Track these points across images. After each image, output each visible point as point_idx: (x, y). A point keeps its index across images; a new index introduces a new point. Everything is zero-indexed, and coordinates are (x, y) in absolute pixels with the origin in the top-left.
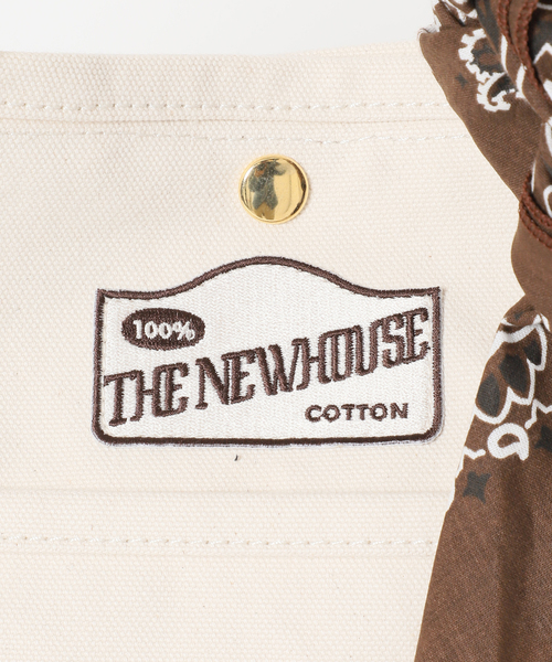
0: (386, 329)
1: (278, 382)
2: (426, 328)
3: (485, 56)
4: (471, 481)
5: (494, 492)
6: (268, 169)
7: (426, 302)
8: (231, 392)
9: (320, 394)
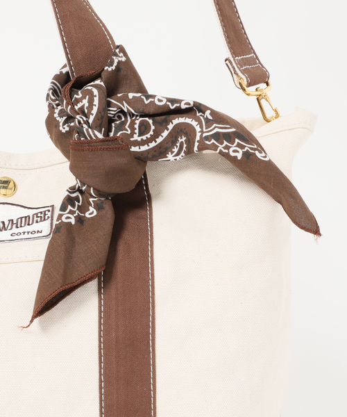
1: (3, 229)
4: (57, 229)
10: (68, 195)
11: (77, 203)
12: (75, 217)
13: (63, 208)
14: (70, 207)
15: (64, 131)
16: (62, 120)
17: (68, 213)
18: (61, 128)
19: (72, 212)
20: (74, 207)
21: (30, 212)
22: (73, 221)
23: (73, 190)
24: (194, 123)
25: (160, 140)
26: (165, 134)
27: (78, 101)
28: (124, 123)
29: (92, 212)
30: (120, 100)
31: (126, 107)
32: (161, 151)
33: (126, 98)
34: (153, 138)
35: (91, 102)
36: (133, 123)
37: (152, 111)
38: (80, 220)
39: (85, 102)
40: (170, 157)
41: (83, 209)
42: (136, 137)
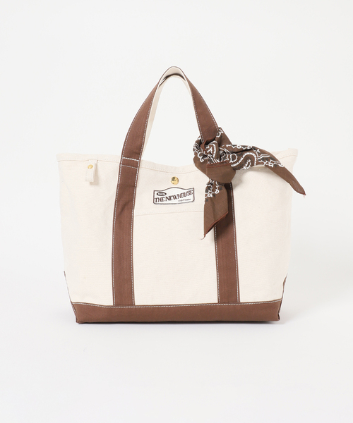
6: (173, 179)
10: (207, 186)
12: (212, 194)
13: (207, 191)
15: (202, 161)
16: (201, 157)
17: (209, 193)
20: (210, 190)
22: (211, 196)
23: (209, 183)
24: (253, 154)
25: (240, 161)
26: (242, 159)
27: (208, 149)
28: (226, 156)
29: (217, 191)
30: (223, 148)
31: (226, 150)
32: (241, 166)
33: (225, 147)
34: (237, 161)
35: (213, 149)
36: (229, 156)
37: (236, 151)
38: (214, 195)
39: (211, 150)
40: (245, 168)
41: (214, 191)
42: (231, 161)
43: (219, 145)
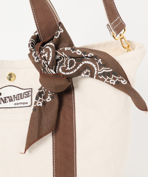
0: (25, 93)
1: (11, 100)
2: (30, 93)
3: (35, 55)
4: (35, 109)
5: (37, 110)
6: (10, 75)
7: (30, 90)
8: (5, 102)
9: (16, 102)
10: (39, 92)
11: (42, 95)
12: (42, 103)
13: (37, 99)
14: (40, 98)
15: (36, 62)
16: (36, 58)
17: (39, 101)
18: (35, 60)
19: (41, 100)
20: (41, 97)
21: (22, 92)
22: (41, 105)
23: (40, 89)
24: (94, 66)
25: (78, 68)
26: (81, 65)
27: (43, 54)
28: (63, 61)
29: (49, 99)
30: (61, 52)
31: (64, 54)
32: (79, 73)
33: (64, 50)
34: (75, 68)
35: (49, 55)
36: (67, 61)
37: (75, 56)
38: (44, 103)
39: (46, 55)
40: (83, 75)
41: (45, 97)
42: (68, 68)
43: (57, 47)
